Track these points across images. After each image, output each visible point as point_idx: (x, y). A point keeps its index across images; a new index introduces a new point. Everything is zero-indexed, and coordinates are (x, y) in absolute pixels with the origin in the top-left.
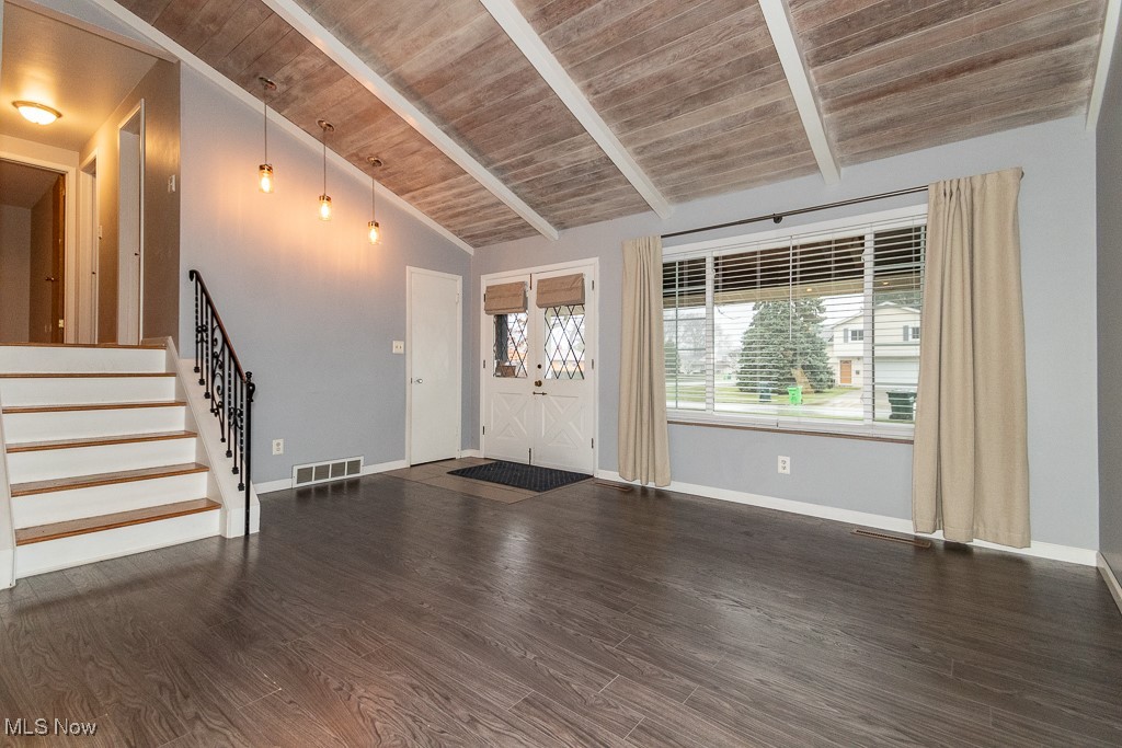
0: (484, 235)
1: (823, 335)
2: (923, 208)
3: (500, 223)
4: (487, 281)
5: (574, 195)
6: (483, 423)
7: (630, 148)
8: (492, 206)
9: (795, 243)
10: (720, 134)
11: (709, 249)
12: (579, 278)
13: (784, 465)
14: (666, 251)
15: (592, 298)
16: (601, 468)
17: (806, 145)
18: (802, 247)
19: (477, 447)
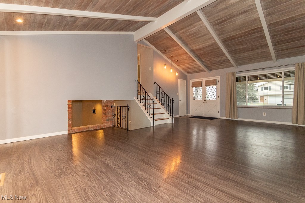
0: (192, 72)
1: (255, 89)
2: (294, 67)
3: (197, 70)
4: (191, 81)
5: (217, 65)
6: (191, 109)
7: (233, 58)
8: (198, 67)
9: (267, 73)
10: (253, 55)
11: (247, 74)
12: (216, 80)
13: (264, 114)
14: (237, 75)
15: (218, 84)
16: (220, 116)
17: (271, 56)
18: (268, 74)
19: (190, 114)
